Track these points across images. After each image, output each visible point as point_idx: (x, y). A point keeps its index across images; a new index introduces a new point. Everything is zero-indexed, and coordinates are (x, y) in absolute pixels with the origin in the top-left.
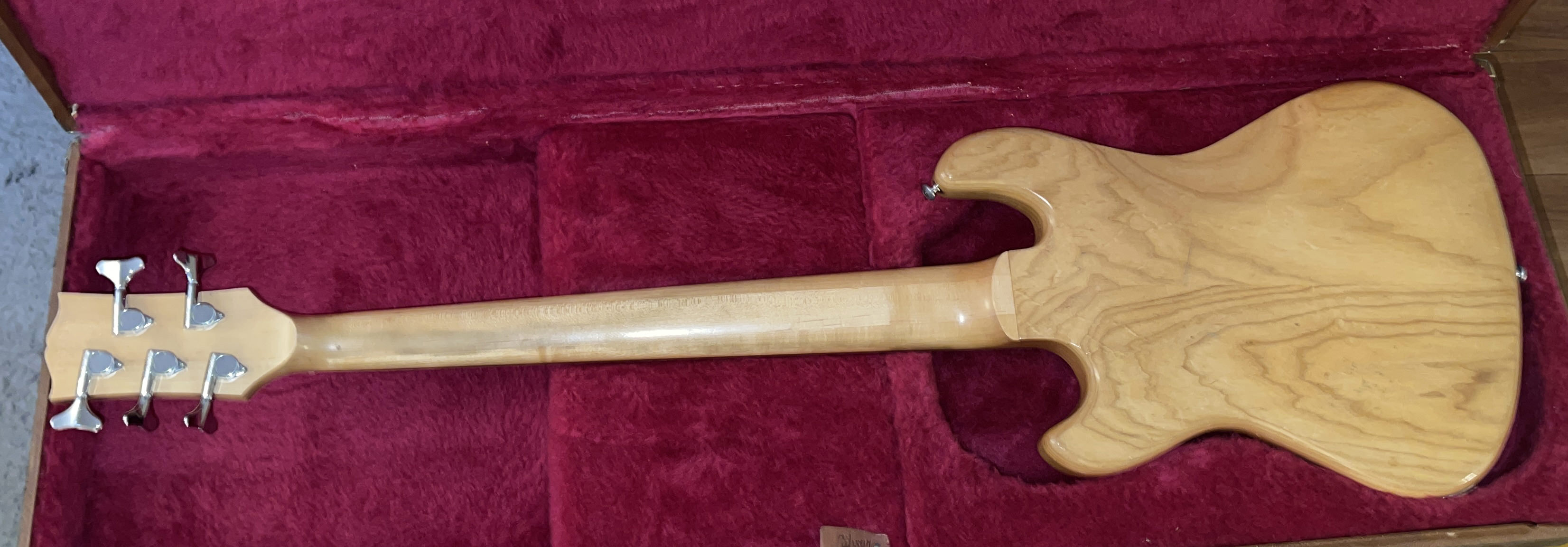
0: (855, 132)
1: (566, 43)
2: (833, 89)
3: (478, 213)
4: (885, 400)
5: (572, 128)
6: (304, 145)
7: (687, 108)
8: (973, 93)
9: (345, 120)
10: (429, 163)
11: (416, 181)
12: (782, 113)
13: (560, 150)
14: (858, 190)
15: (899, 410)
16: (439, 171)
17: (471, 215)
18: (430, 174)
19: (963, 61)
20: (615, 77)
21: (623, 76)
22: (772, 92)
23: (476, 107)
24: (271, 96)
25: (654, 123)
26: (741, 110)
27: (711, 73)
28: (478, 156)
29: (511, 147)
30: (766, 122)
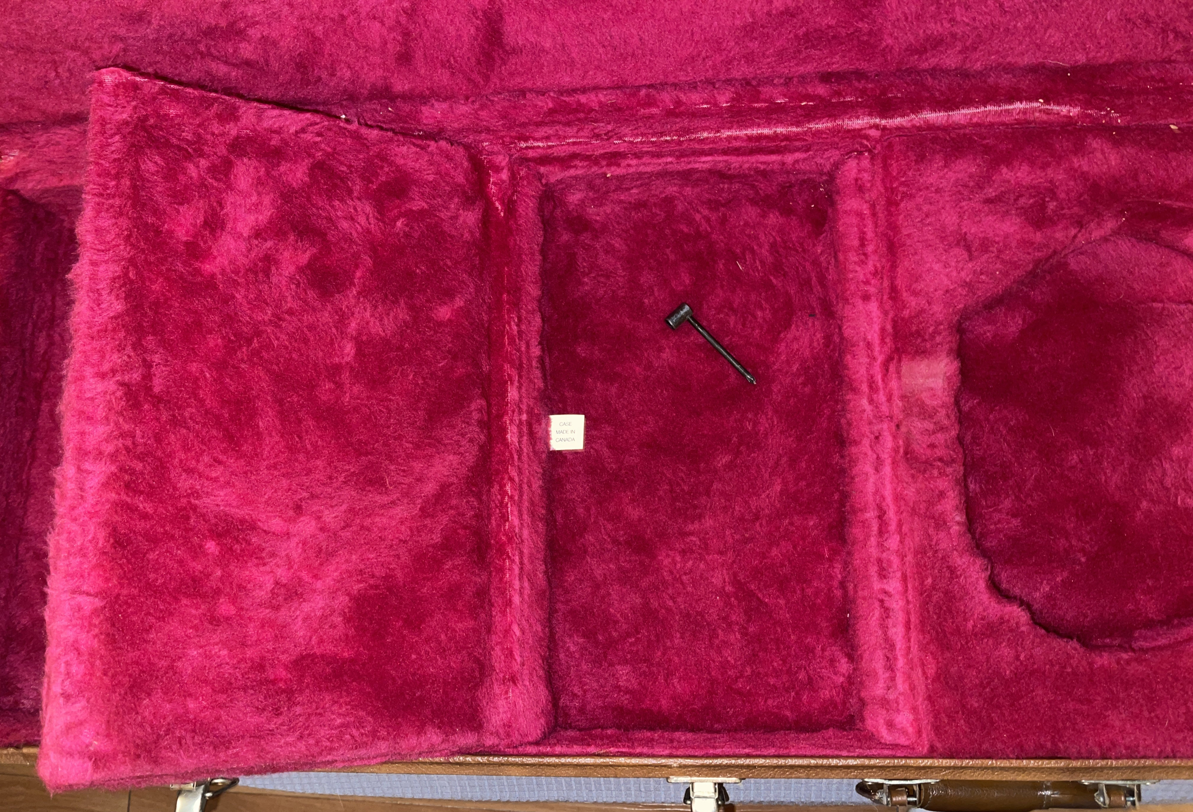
1: (508, 42)
2: (852, 109)
8: (1045, 117)
19: (1038, 70)
20: (572, 92)
22: (771, 113)
27: (693, 86)
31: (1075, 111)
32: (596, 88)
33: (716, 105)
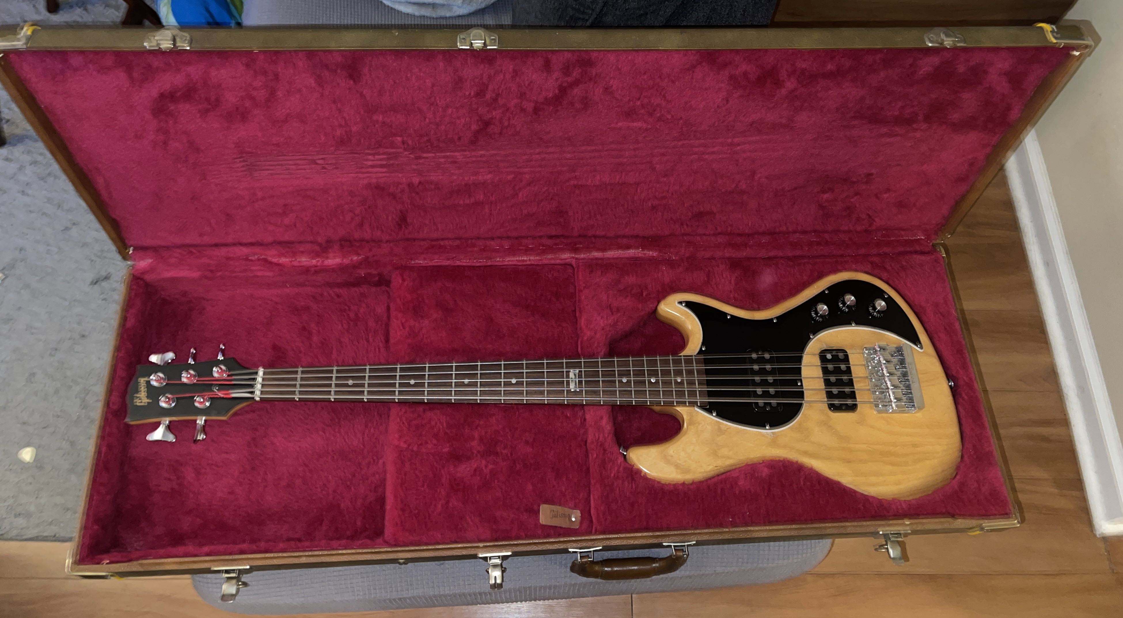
0: (574, 275)
1: (409, 220)
2: (562, 250)
3: (356, 315)
4: (582, 431)
5: (412, 268)
6: (259, 274)
7: (479, 259)
8: (643, 256)
9: (283, 260)
10: (329, 285)
11: (322, 295)
12: (533, 263)
13: (404, 280)
14: (574, 309)
15: (590, 438)
16: (337, 290)
17: (352, 315)
18: (331, 292)
19: (637, 236)
20: (437, 240)
21: (442, 239)
22: (527, 251)
23: (358, 254)
24: (241, 244)
25: (458, 266)
26: (509, 261)
27: (493, 239)
28: (358, 283)
29: (377, 278)
30: (523, 268)
31: (655, 254)
32: (448, 239)
33: (503, 247)
